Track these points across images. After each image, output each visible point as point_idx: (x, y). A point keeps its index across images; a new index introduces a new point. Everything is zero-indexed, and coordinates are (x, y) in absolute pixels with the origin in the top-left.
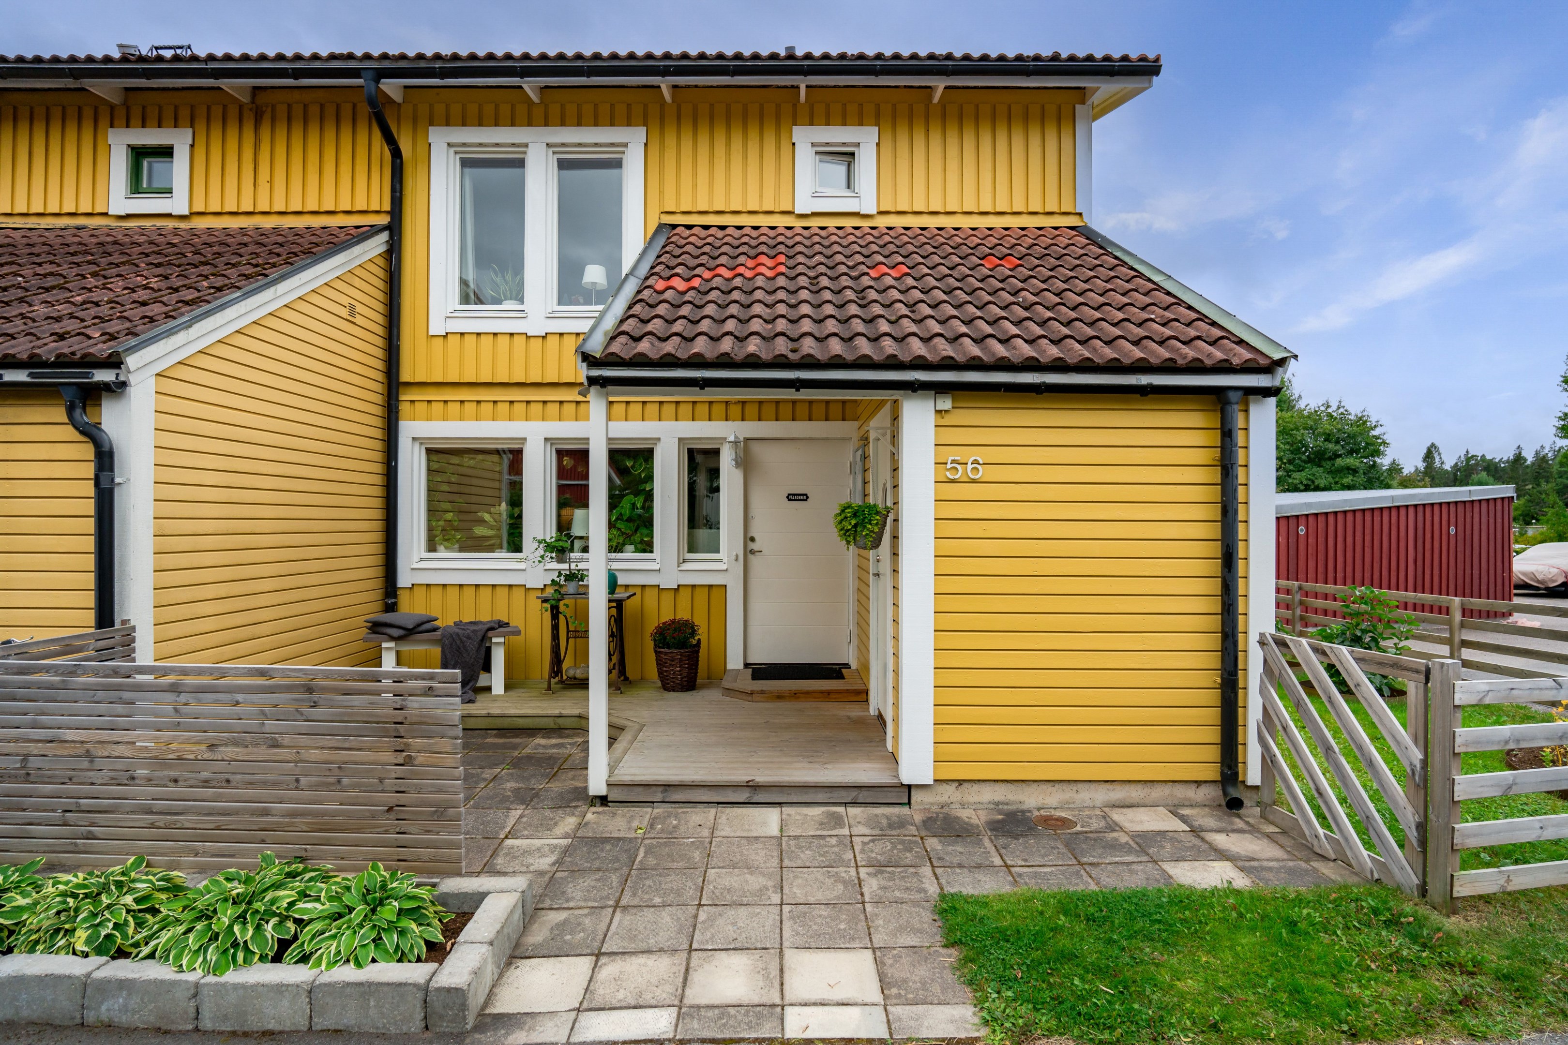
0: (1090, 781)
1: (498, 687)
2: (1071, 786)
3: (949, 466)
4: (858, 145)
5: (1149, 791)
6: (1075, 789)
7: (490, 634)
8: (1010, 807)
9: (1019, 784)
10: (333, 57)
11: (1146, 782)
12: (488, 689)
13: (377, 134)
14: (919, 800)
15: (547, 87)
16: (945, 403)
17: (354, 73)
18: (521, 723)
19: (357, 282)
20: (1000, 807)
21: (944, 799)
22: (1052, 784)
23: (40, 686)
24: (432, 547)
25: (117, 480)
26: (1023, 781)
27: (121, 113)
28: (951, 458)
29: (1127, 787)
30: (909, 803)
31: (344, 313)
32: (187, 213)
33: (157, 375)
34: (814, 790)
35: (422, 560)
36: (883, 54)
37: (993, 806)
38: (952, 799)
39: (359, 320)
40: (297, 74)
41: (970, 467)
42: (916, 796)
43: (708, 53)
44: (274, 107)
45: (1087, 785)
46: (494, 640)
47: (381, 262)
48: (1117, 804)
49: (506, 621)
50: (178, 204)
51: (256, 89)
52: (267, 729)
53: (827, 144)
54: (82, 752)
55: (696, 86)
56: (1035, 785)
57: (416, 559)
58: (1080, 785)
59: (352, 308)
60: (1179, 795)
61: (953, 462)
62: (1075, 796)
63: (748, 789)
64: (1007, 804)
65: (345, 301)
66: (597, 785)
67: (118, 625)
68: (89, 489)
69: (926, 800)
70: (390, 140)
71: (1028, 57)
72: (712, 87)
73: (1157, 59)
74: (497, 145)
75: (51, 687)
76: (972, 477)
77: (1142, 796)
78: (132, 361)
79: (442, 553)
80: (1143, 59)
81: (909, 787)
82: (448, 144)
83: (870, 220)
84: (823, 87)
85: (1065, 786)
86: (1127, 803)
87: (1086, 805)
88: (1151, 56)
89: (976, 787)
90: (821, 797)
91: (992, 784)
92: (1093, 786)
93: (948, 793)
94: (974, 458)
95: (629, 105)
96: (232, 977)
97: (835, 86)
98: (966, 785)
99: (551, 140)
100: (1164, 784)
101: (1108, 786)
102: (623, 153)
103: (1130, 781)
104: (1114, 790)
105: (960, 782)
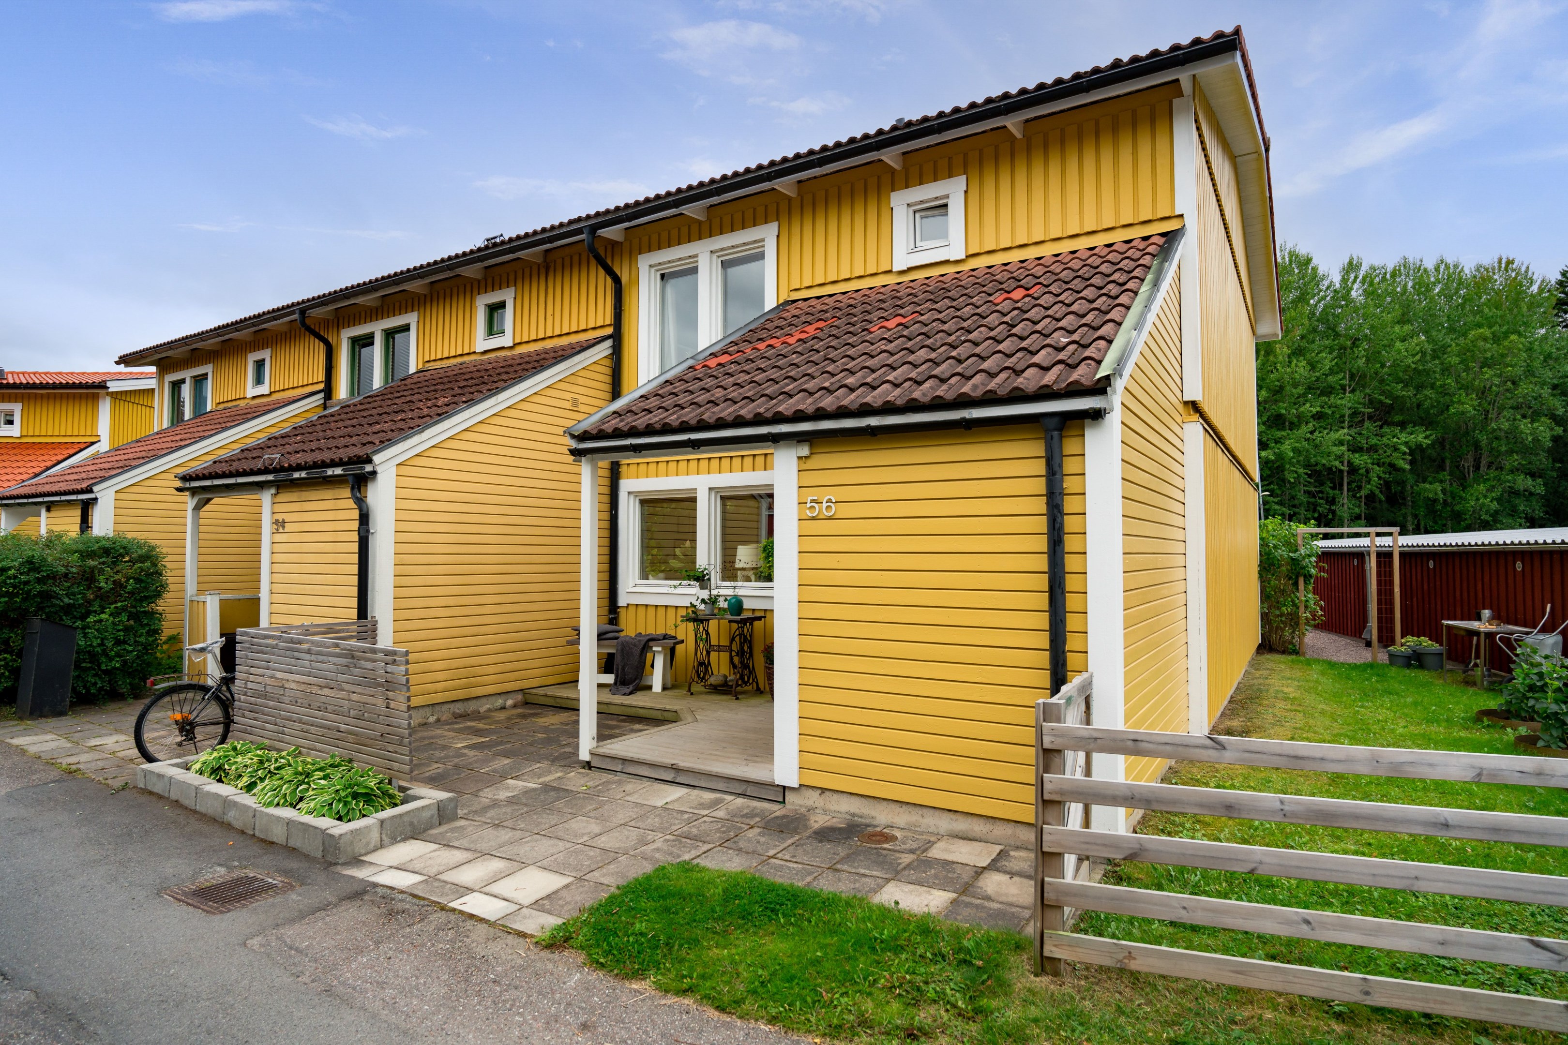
0: (934, 808)
1: (657, 687)
2: (917, 809)
3: (809, 505)
4: (947, 196)
5: (992, 827)
6: (920, 813)
7: (651, 643)
8: (863, 820)
9: (871, 800)
10: (571, 222)
11: (988, 817)
12: (650, 688)
13: (602, 272)
14: (791, 801)
15: (711, 206)
16: (805, 451)
17: (579, 231)
18: (642, 713)
19: (581, 381)
20: (856, 818)
21: (810, 803)
22: (900, 805)
23: (267, 646)
24: (644, 576)
25: (371, 531)
26: (874, 797)
27: (483, 284)
28: (810, 498)
29: (970, 820)
30: (784, 802)
31: (568, 405)
32: (511, 345)
33: (399, 464)
34: (716, 779)
35: (636, 585)
36: (943, 112)
37: (849, 817)
38: (817, 805)
39: (582, 408)
40: (551, 240)
41: (825, 505)
42: (790, 797)
43: (802, 152)
44: (555, 261)
45: (932, 811)
46: (654, 649)
47: (608, 362)
48: (960, 835)
49: (674, 635)
50: (506, 340)
51: (547, 251)
52: (339, 679)
53: (922, 202)
54: (280, 684)
55: (815, 177)
56: (885, 803)
57: (631, 584)
58: (925, 810)
59: (575, 402)
60: (1022, 837)
61: (812, 501)
62: (921, 820)
63: (673, 771)
64: (861, 817)
65: (568, 396)
66: (584, 755)
67: (369, 619)
68: (356, 537)
69: (796, 801)
70: (610, 272)
71: (1086, 73)
72: (827, 175)
73: (1237, 31)
74: (680, 259)
75: (272, 647)
76: (827, 514)
77: (984, 831)
78: (377, 459)
79: (651, 581)
80: (1219, 35)
81: (784, 787)
82: (650, 266)
83: (962, 264)
84: (917, 150)
85: (911, 809)
86: (969, 836)
87: (931, 830)
88: (1228, 29)
89: (836, 796)
90: (721, 786)
91: (849, 796)
92: (937, 813)
93: (812, 799)
94: (828, 497)
95: (766, 206)
96: (272, 811)
97: (928, 147)
98: (827, 793)
99: (713, 248)
100: (1006, 823)
101: (951, 815)
102: (763, 246)
103: (972, 814)
104: (957, 820)
105: (823, 790)
